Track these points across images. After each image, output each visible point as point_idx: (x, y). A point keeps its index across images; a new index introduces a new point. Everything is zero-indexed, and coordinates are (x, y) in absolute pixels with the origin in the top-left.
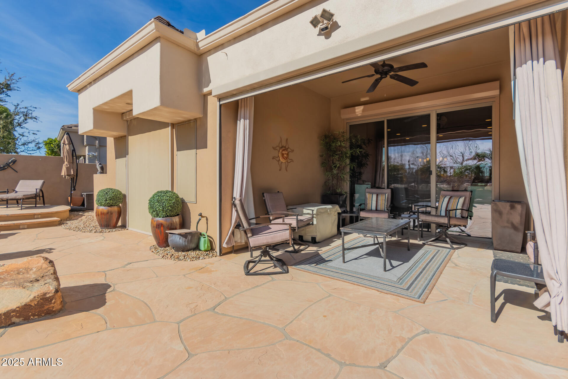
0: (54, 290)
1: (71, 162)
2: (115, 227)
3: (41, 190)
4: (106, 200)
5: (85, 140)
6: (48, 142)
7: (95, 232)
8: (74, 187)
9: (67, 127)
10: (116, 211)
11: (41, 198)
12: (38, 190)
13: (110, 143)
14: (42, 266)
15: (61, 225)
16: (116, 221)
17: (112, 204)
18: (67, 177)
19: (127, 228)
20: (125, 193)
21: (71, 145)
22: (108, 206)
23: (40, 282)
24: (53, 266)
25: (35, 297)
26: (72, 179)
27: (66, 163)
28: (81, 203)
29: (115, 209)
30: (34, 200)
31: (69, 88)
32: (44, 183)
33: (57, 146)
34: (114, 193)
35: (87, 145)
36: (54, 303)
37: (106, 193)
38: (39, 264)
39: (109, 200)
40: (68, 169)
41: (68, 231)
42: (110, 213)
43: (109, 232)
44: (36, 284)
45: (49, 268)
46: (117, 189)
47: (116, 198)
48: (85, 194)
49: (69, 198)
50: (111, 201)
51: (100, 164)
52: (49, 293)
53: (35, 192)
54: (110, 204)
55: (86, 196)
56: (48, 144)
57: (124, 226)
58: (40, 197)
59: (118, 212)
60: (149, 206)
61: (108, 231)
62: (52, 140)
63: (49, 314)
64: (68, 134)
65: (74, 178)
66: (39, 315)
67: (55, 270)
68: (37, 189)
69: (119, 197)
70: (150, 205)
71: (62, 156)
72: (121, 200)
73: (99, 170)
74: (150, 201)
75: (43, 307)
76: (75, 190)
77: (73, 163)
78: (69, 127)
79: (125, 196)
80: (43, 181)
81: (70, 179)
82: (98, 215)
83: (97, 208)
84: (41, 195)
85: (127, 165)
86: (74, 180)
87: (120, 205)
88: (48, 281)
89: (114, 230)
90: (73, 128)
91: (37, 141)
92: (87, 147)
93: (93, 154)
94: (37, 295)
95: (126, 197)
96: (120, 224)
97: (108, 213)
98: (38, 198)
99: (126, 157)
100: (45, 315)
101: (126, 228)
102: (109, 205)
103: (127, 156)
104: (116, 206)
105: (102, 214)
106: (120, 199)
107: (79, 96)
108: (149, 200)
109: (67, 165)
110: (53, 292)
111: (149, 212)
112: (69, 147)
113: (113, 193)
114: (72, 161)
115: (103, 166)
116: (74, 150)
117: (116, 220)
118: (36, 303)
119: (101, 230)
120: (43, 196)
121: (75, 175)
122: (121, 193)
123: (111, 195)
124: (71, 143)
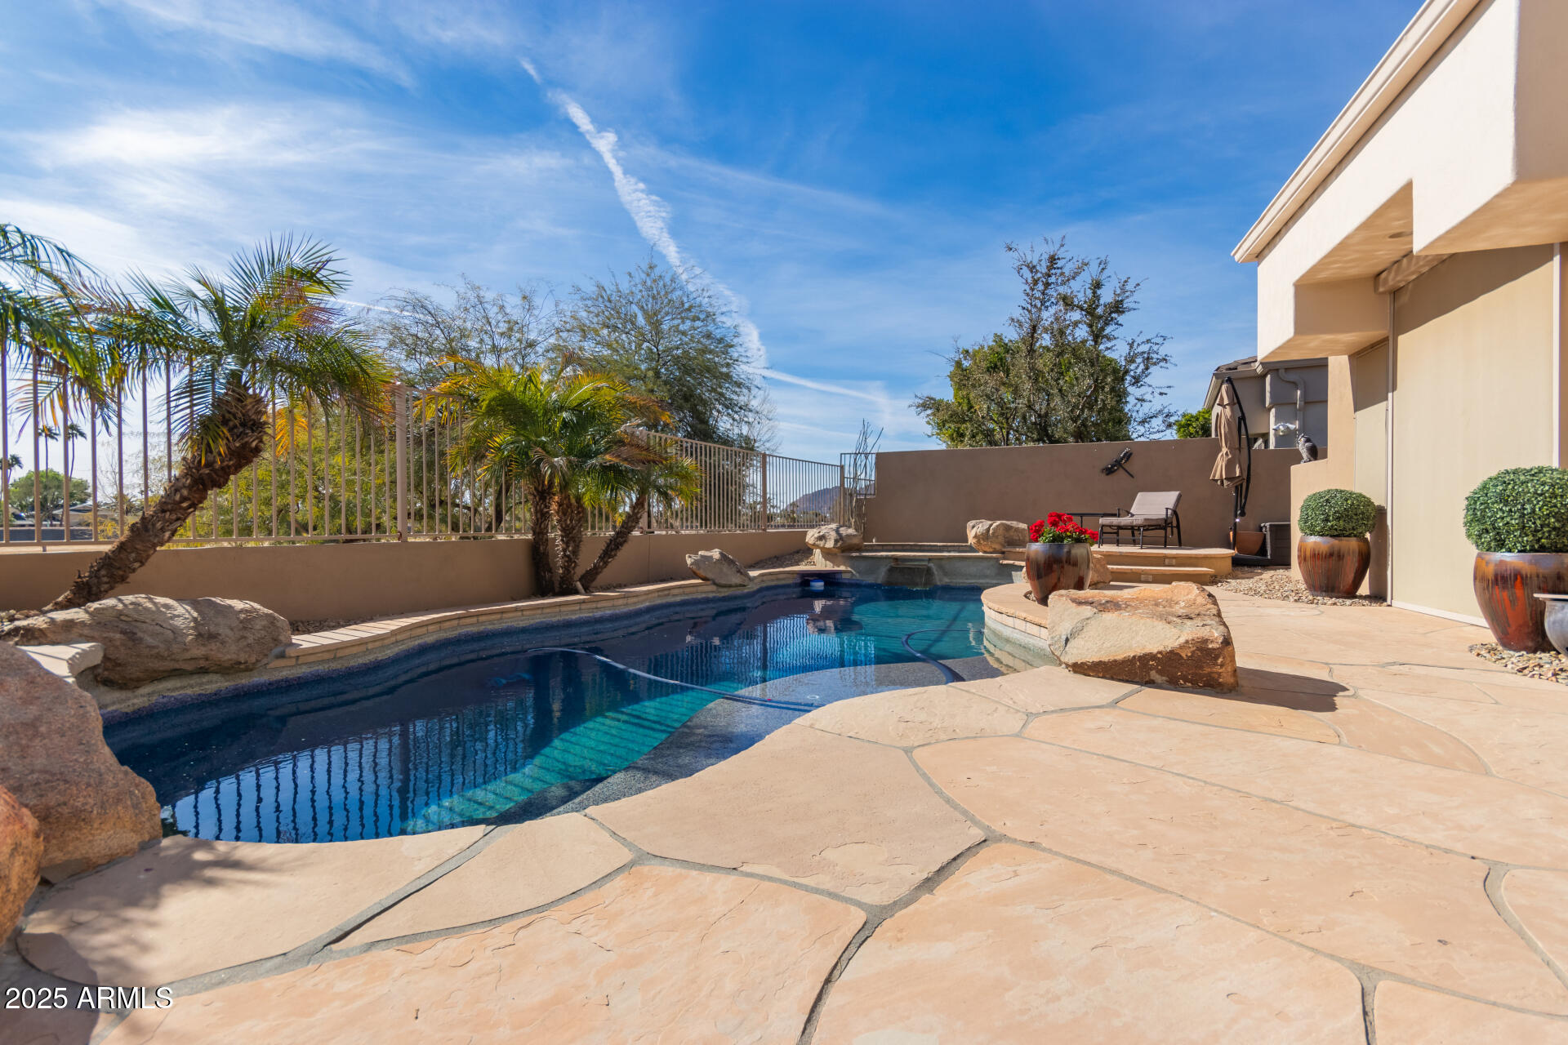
0: (1222, 638)
1: (1236, 449)
2: (1351, 593)
3: (1175, 512)
4: (1327, 520)
5: (1268, 395)
6: (1183, 422)
7: (1296, 601)
8: (1243, 508)
9: (1227, 369)
10: (1353, 552)
11: (1175, 530)
12: (1170, 512)
13: (1339, 370)
14: (1195, 600)
15: (1216, 583)
16: (1355, 577)
17: (1345, 529)
18: (1225, 483)
19: (1389, 603)
20: (1383, 504)
21: (1237, 406)
22: (1332, 536)
23: (1195, 621)
24: (1215, 603)
25: (1187, 642)
26: (1238, 489)
27: (1224, 450)
28: (1257, 548)
29: (1352, 544)
30: (1163, 531)
31: (1237, 258)
32: (1179, 497)
33: (1202, 429)
34: (1349, 502)
35: (1273, 404)
36: (1222, 666)
37: (1327, 501)
38: (1190, 596)
39: (1334, 519)
40: (1230, 466)
41: (1232, 594)
42: (1335, 556)
43: (1335, 604)
44: (1189, 623)
45: (1209, 606)
46: (1357, 490)
47: (1356, 515)
48: (1267, 524)
49: (1231, 533)
50: (1341, 522)
51: (1308, 440)
52: (1212, 642)
53: (1164, 516)
54: (1336, 529)
55: (1271, 530)
56: (1183, 427)
57: (1379, 596)
58: (1172, 527)
59: (1360, 553)
60: (1466, 517)
61: (1330, 602)
62: (1192, 417)
63: (1212, 686)
64: (1230, 380)
65: (1241, 485)
66: (1194, 683)
67: (1219, 611)
68: (1167, 509)
69: (1363, 513)
70: (1471, 512)
71: (1213, 436)
72: (1370, 522)
73: (1305, 454)
74: (1472, 501)
75: (1201, 668)
76: (1243, 514)
77: (1240, 449)
78: (1230, 369)
79: (1381, 512)
80: (1177, 493)
81: (1233, 489)
82: (1305, 559)
83: (1302, 541)
84: (1175, 524)
85: (1390, 424)
86: (1242, 488)
87: (1368, 535)
88: (1209, 622)
89: (1348, 602)
90: (1241, 368)
91: (1166, 411)
92: (1273, 410)
93: (1288, 428)
94: (1190, 638)
95: (1386, 514)
96: (1364, 589)
97: (1331, 555)
98: (1169, 529)
99: (1387, 399)
100: (1204, 686)
101: (1385, 600)
102: (1336, 533)
103: (1390, 395)
104: (1355, 536)
105: (1316, 556)
106: (1368, 519)
107: (1259, 269)
108: (1467, 498)
109: (1227, 454)
110: (1220, 641)
111: (1469, 536)
112: (1232, 411)
113: (1346, 500)
114: (1237, 446)
115: (1316, 444)
116: (1242, 419)
117: (1353, 575)
118: (1189, 654)
119: (1311, 597)
120: (1178, 526)
121: (1245, 476)
122: (1369, 503)
123: (1339, 505)
124: (1236, 401)
